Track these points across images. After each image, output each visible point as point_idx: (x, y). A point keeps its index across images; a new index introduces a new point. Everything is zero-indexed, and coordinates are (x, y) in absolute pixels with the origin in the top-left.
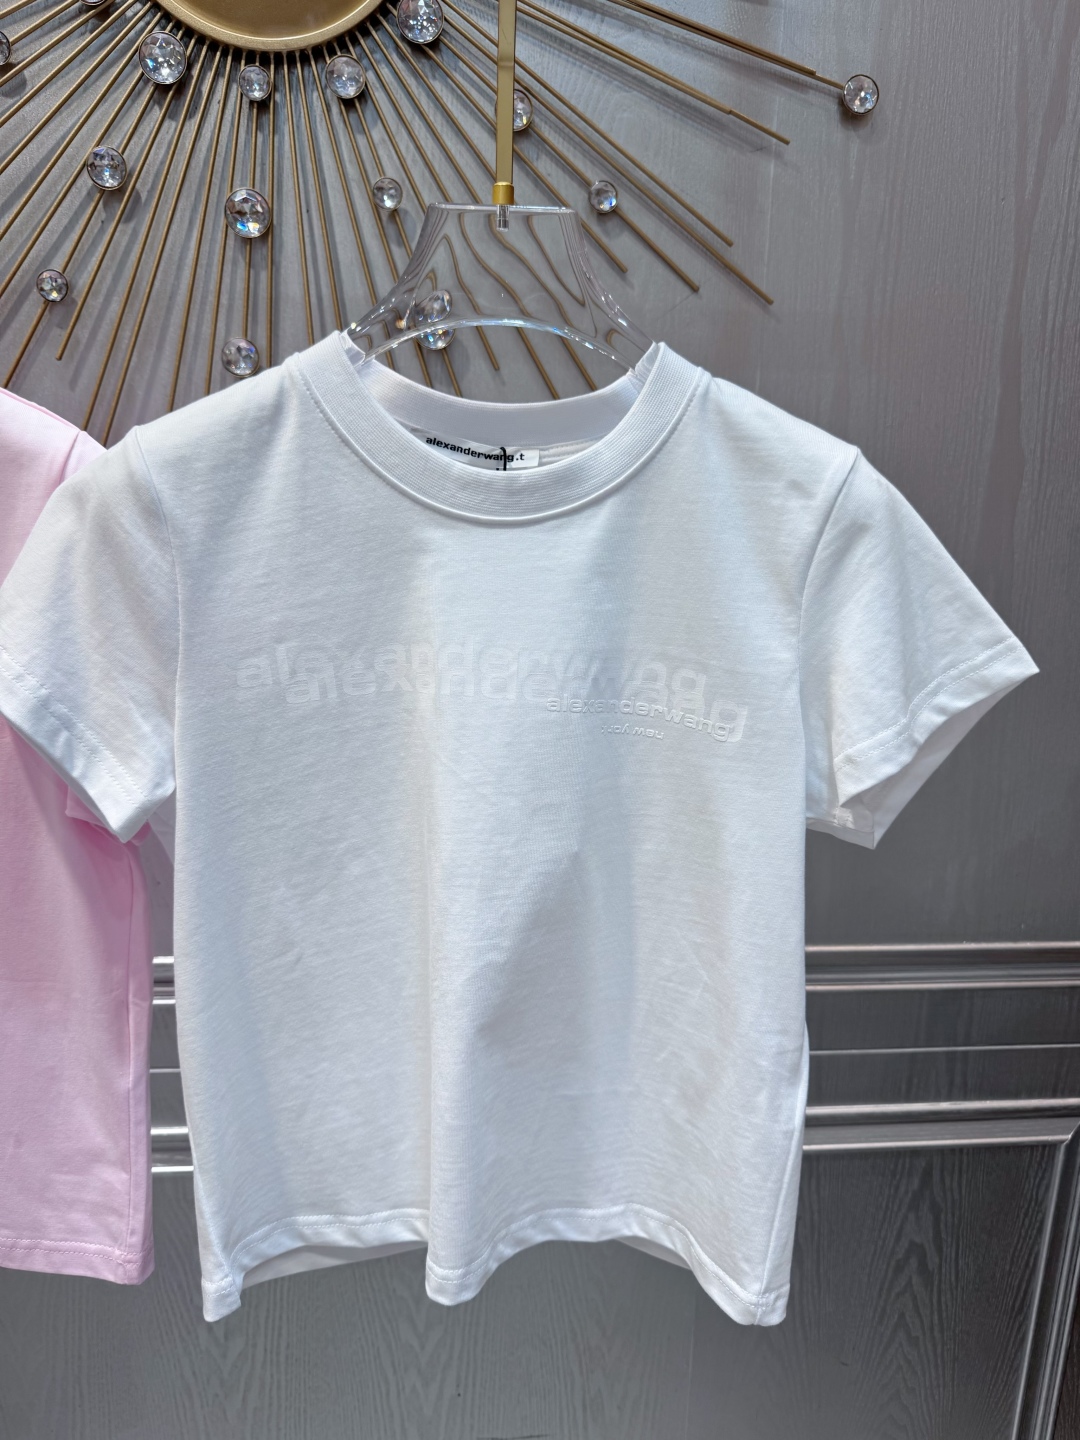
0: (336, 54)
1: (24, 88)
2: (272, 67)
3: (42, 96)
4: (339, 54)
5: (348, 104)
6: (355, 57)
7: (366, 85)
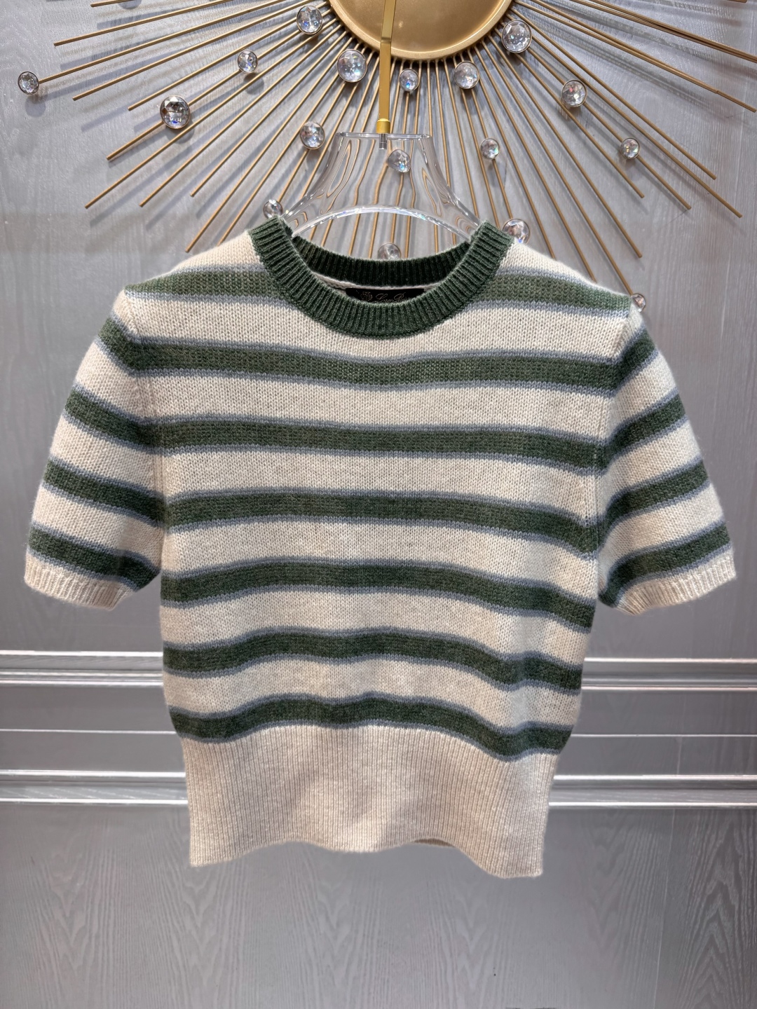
0: (461, 61)
1: (263, 88)
2: (420, 70)
3: (274, 92)
4: (463, 61)
5: (468, 92)
6: (473, 62)
7: (479, 81)
